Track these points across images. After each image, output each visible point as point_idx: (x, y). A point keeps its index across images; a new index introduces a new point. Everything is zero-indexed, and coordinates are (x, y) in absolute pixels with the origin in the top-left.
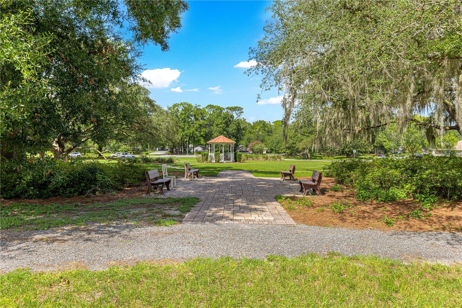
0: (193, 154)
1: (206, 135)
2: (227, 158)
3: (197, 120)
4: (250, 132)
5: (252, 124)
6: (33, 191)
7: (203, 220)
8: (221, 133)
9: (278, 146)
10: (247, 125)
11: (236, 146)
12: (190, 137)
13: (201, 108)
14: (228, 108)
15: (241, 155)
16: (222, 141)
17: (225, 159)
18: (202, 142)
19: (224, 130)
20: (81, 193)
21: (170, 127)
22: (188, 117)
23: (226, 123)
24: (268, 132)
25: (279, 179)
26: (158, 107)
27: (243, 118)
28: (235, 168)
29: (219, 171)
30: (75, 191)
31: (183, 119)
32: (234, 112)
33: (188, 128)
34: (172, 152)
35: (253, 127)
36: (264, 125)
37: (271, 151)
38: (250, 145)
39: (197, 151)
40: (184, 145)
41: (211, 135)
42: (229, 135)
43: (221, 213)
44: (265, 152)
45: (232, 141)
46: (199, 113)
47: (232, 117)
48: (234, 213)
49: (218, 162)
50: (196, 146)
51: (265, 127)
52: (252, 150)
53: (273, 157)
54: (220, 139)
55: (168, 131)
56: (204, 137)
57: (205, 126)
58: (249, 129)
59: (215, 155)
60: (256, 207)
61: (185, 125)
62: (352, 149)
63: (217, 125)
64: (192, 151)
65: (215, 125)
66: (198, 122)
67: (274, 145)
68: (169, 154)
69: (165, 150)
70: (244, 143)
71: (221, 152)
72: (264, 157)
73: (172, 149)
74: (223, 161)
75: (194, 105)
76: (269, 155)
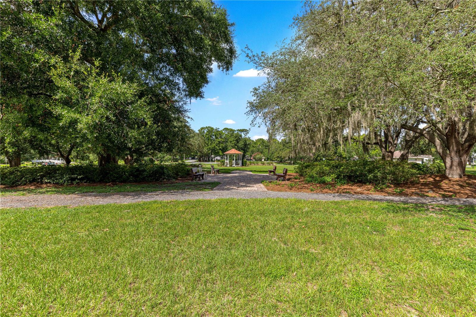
0: (214, 162)
1: (223, 148)
2: (237, 164)
3: (217, 138)
4: (253, 147)
5: (255, 141)
6: (132, 178)
7: (223, 189)
8: (233, 147)
9: (272, 156)
10: (251, 141)
11: (244, 156)
12: (212, 150)
13: (220, 130)
14: (238, 130)
15: (246, 162)
16: (234, 153)
17: (236, 164)
18: (221, 153)
19: (236, 145)
20: (157, 180)
21: (200, 144)
22: (211, 136)
23: (237, 140)
24: (266, 146)
25: (267, 174)
26: (192, 130)
27: (249, 137)
28: (242, 169)
29: (232, 171)
30: (153, 179)
31: (207, 138)
32: (242, 133)
33: (211, 144)
34: (200, 161)
35: (255, 143)
36: (263, 141)
37: (268, 159)
38: (253, 155)
39: (217, 159)
40: (208, 156)
41: (227, 149)
42: (239, 149)
43: (232, 187)
44: (263, 160)
45: (241, 153)
46: (218, 133)
47: (241, 136)
48: (238, 187)
49: (231, 166)
50: (216, 156)
51: (264, 143)
52: (254, 158)
53: (268, 163)
54: (232, 151)
55: (199, 146)
56: (222, 150)
57: (223, 143)
58: (253, 144)
59: (229, 161)
60: (250, 185)
61: (209, 142)
62: (322, 157)
63: (231, 142)
64: (214, 159)
65: (229, 142)
66: (217, 140)
67: (269, 155)
68: (197, 162)
69: (195, 159)
70: (249, 154)
71: (233, 160)
72: (262, 163)
73: (200, 158)
74: (234, 165)
75: (215, 128)
76: (265, 162)
